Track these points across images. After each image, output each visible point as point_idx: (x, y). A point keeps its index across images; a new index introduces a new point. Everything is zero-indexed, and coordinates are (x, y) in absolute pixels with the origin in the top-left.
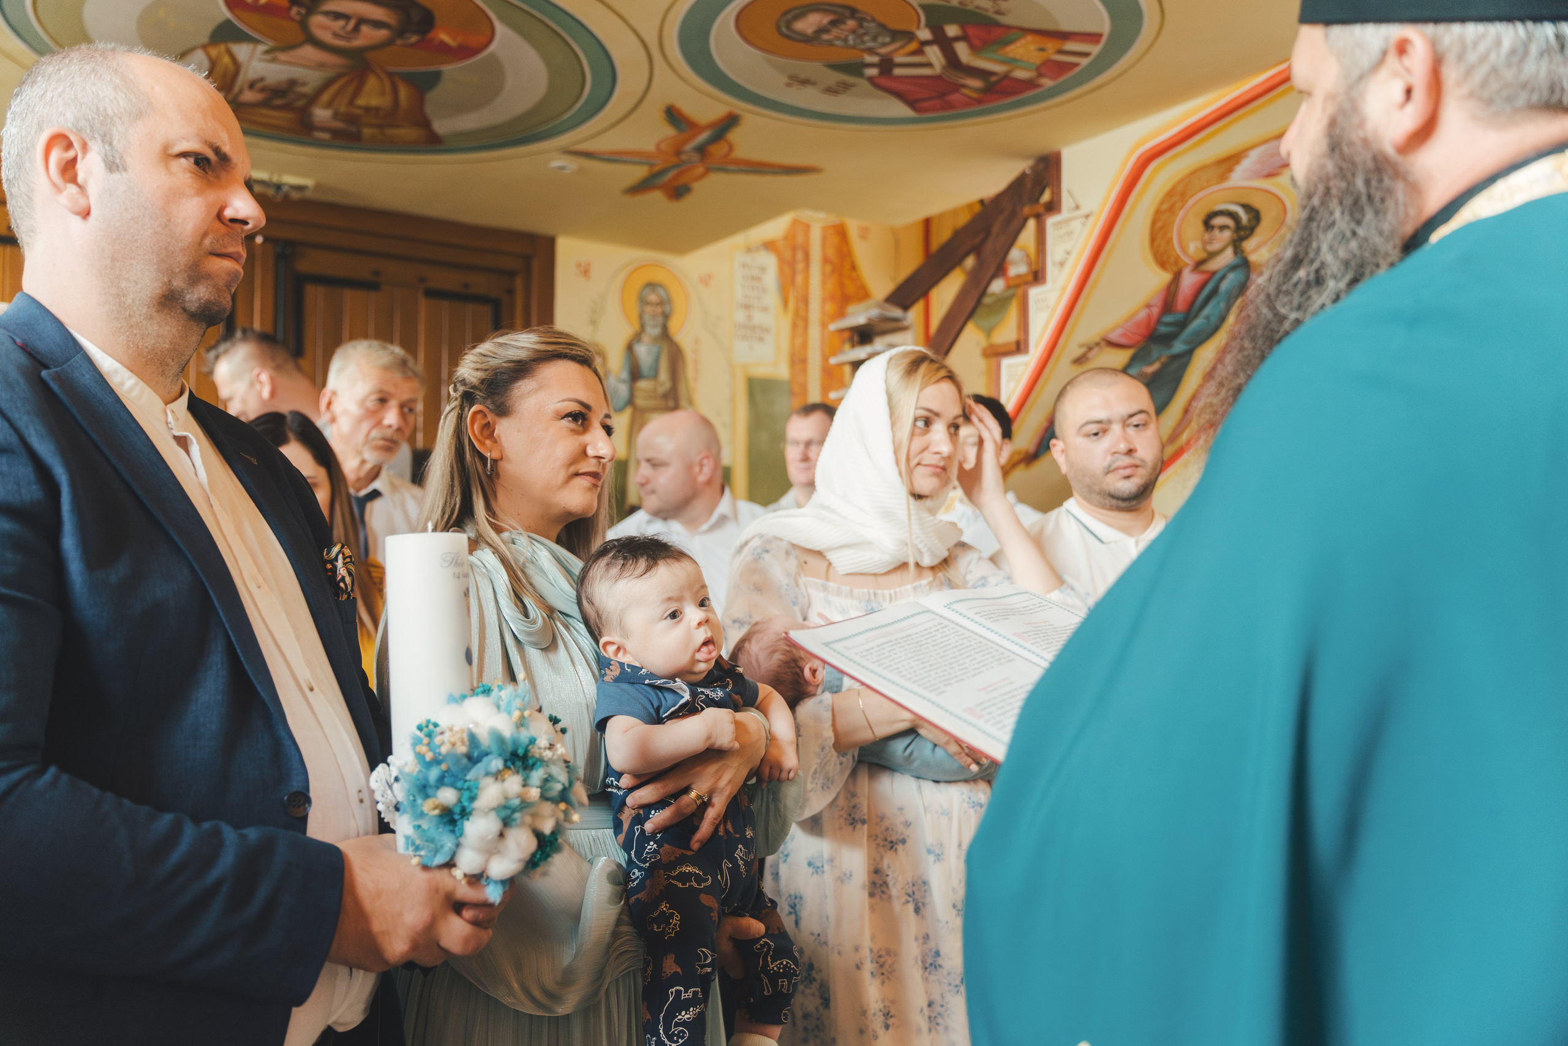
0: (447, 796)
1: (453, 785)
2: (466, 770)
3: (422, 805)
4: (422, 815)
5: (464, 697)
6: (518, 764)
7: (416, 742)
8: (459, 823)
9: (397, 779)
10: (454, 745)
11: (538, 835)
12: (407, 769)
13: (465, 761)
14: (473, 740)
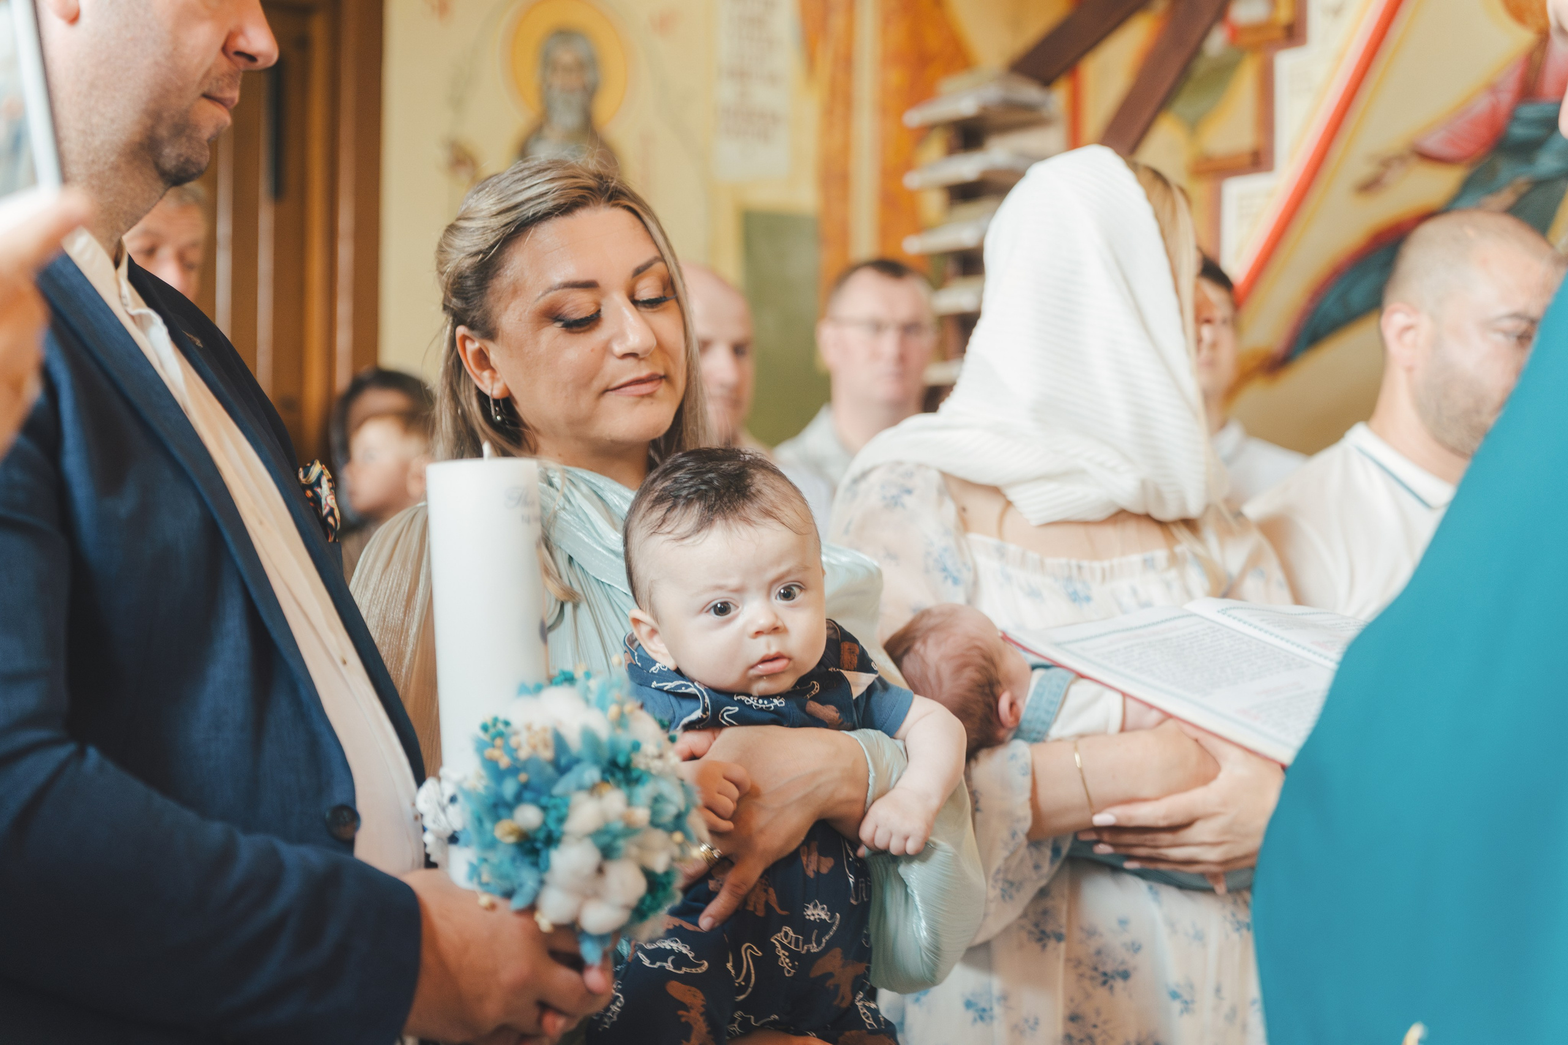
0: (529, 816)
1: (535, 802)
2: (553, 782)
3: (493, 830)
4: (492, 845)
5: (538, 689)
6: (620, 776)
7: (480, 747)
8: (543, 854)
9: (453, 799)
10: (534, 748)
11: (649, 875)
12: (467, 785)
13: (550, 770)
14: (559, 743)
